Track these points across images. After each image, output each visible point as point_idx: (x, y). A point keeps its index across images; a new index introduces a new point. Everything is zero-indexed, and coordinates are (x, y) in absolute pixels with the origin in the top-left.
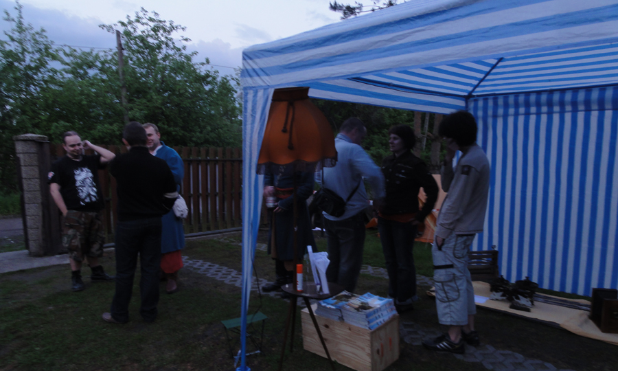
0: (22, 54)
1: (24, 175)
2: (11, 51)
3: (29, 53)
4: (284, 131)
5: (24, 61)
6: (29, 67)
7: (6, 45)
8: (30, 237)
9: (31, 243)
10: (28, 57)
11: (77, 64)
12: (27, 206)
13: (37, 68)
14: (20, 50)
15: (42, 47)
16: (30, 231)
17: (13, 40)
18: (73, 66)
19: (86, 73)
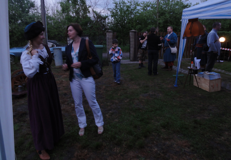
0: (131, 6)
1: (131, 41)
2: (128, 5)
3: (132, 5)
4: (190, 29)
5: (131, 8)
6: (132, 10)
7: (127, 4)
8: (131, 56)
9: (131, 58)
10: (132, 6)
11: (145, 6)
12: (131, 48)
13: (134, 10)
14: (130, 5)
15: (136, 3)
16: (131, 55)
17: (129, 2)
18: (143, 7)
19: (147, 9)
